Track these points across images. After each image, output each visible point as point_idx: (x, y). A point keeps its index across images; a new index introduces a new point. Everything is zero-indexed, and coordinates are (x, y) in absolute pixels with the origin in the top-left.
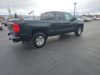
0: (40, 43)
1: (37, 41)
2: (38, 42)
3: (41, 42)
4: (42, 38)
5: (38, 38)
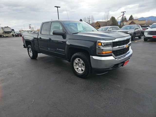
1: (30, 52)
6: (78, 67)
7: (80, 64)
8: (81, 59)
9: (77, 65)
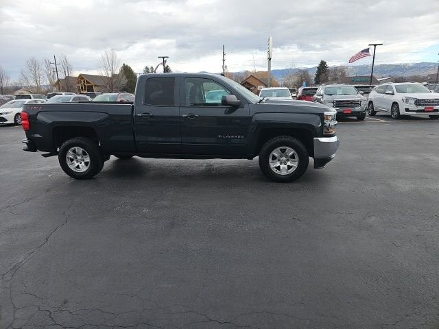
0: (80, 165)
1: (72, 160)
2: (75, 162)
3: (83, 163)
4: (84, 154)
5: (74, 151)
6: (278, 164)
7: (284, 158)
8: (288, 148)
9: (276, 160)
